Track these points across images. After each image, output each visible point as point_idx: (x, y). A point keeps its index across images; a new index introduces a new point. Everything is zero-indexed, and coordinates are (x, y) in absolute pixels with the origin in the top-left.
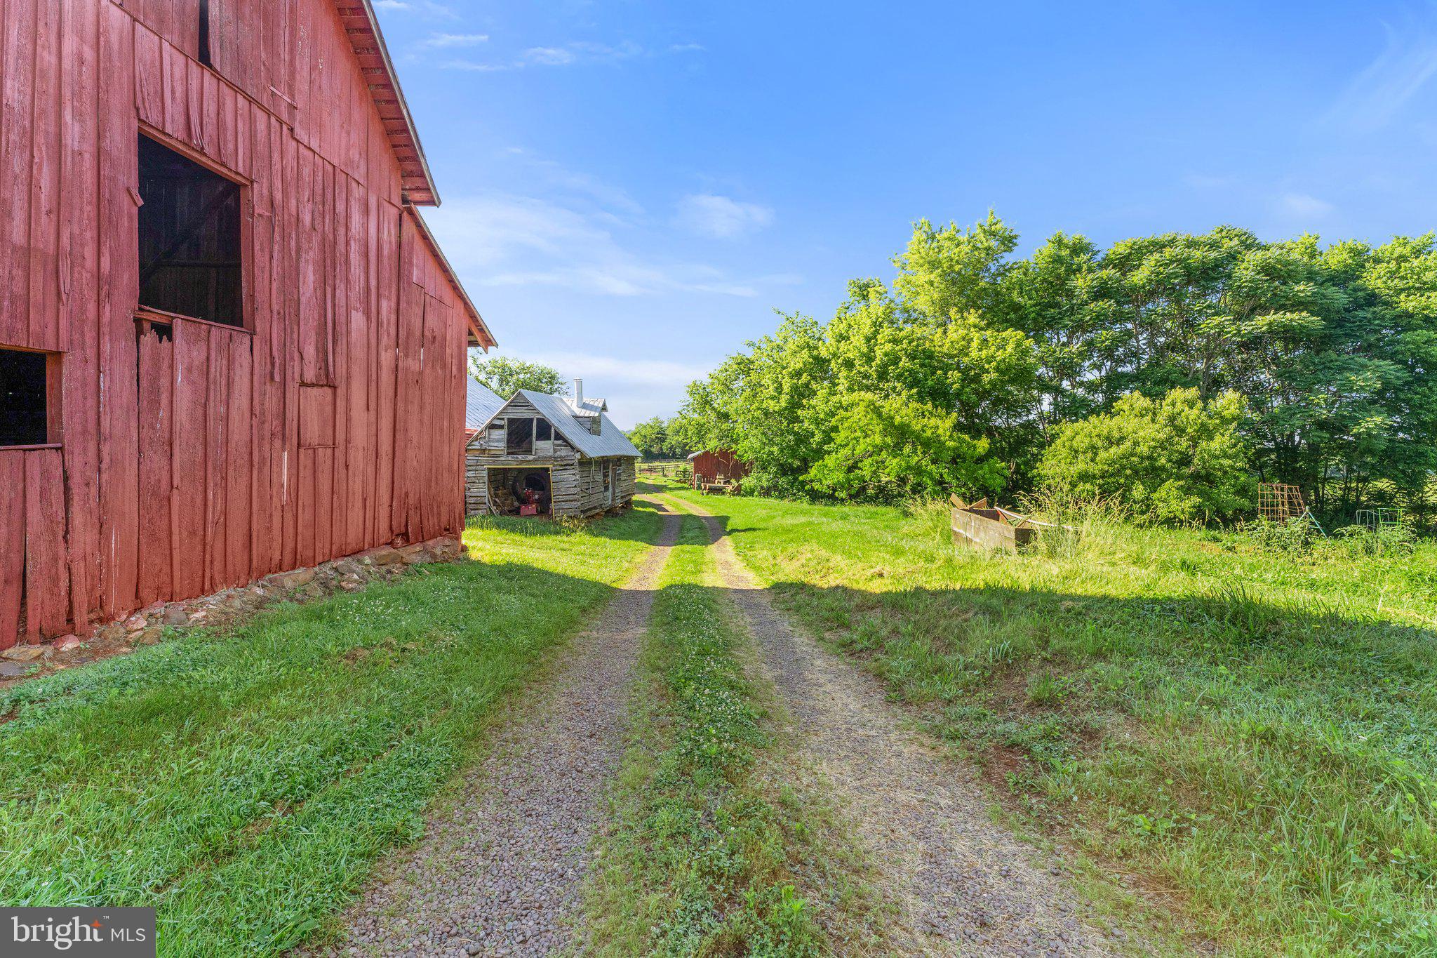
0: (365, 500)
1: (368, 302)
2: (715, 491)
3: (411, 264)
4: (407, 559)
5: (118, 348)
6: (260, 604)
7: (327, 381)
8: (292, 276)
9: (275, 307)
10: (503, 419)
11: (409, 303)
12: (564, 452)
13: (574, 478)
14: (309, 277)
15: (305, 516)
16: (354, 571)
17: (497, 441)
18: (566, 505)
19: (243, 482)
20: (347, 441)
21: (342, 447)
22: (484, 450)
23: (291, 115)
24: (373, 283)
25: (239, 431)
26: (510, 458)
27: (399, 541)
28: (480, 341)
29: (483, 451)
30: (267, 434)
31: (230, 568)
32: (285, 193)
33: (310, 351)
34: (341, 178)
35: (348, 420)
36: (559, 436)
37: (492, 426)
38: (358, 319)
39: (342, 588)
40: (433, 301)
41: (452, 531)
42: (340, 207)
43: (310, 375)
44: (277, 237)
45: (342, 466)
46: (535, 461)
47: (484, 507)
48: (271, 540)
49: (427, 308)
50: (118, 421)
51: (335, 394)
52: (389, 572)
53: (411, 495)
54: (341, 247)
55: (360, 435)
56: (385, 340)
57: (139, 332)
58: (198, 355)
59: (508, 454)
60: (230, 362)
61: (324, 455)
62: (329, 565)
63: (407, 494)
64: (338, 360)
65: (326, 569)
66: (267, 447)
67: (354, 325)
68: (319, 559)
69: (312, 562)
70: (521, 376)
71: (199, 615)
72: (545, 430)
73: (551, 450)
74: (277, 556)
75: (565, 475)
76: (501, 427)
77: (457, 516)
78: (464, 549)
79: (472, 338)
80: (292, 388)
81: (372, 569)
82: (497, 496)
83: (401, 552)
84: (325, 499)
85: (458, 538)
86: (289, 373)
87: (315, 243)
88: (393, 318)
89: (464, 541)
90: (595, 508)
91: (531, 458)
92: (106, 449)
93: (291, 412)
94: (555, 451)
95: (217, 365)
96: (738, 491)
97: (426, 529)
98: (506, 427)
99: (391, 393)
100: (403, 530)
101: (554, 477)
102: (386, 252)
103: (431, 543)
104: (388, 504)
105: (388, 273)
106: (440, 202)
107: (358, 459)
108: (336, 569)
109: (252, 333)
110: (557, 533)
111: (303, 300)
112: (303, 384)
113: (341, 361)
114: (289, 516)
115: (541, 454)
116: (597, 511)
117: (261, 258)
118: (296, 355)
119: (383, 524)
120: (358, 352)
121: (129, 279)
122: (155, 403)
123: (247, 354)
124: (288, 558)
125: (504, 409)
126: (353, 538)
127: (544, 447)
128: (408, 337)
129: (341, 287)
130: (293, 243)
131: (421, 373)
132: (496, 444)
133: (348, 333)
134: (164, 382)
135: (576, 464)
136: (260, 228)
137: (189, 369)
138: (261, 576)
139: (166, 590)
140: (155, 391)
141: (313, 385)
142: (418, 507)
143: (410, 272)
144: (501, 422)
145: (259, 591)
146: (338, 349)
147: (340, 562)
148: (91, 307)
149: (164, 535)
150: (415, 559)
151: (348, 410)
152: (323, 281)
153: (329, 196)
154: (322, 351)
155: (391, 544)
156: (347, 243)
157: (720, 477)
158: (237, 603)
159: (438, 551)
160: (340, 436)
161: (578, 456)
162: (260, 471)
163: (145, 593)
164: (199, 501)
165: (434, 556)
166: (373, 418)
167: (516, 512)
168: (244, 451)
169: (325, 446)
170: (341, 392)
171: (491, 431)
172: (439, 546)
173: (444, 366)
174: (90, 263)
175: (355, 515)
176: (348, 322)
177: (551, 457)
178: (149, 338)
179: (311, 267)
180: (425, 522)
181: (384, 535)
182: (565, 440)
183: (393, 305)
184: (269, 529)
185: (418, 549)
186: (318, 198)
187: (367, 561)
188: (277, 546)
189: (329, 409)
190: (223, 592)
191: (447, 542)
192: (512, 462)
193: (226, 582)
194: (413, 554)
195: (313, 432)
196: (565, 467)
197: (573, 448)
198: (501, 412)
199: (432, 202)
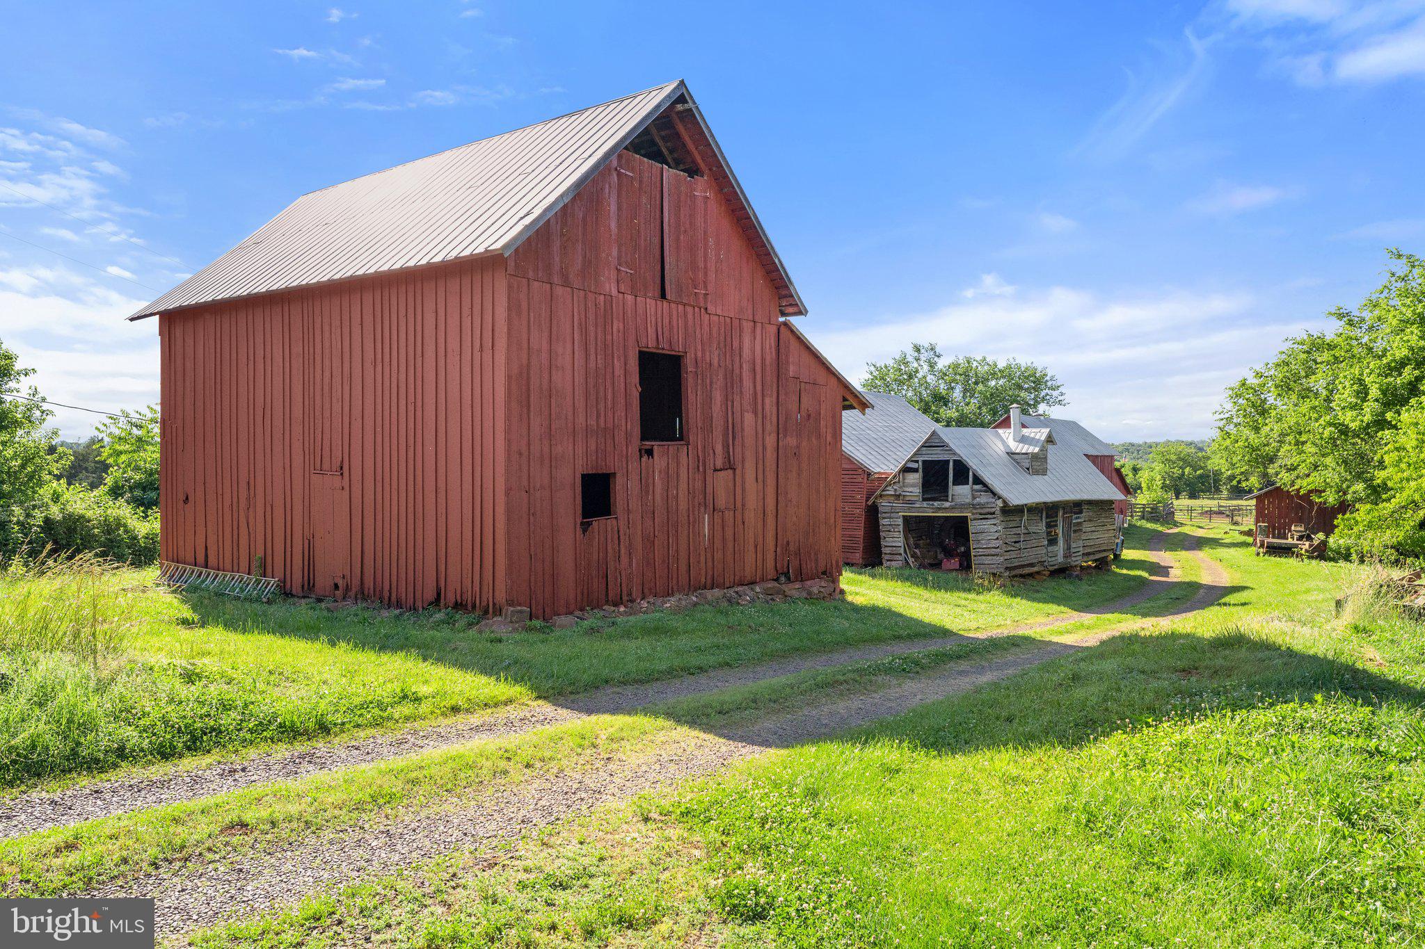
0: (756, 547)
1: (756, 404)
2: (1285, 551)
3: (788, 363)
4: (788, 593)
5: (633, 466)
6: (695, 605)
7: (730, 466)
8: (709, 400)
9: (699, 425)
10: (917, 462)
11: (786, 394)
12: (984, 498)
13: (995, 528)
14: (718, 397)
15: (718, 556)
16: (748, 594)
17: (912, 486)
18: (987, 560)
19: (686, 532)
20: (743, 505)
21: (740, 510)
22: (899, 495)
23: (706, 302)
24: (759, 388)
25: (683, 506)
26: (925, 504)
27: (783, 579)
28: (855, 405)
29: (897, 497)
30: (697, 504)
31: (680, 583)
32: (703, 351)
33: (719, 449)
34: (736, 322)
35: (743, 490)
36: (978, 480)
37: (906, 470)
38: (749, 418)
39: (738, 603)
40: (808, 386)
41: (831, 575)
42: (736, 344)
43: (719, 464)
44: (699, 381)
45: (740, 522)
46: (952, 508)
47: (900, 558)
48: (700, 569)
49: (803, 394)
50: (634, 504)
51: (734, 474)
52: (772, 600)
53: (792, 544)
54: (737, 371)
55: (752, 501)
56: (768, 427)
57: (641, 456)
58: (664, 464)
59: (924, 500)
60: (678, 464)
61: (729, 515)
62: (733, 590)
63: (788, 543)
64: (736, 451)
65: (731, 592)
66: (696, 513)
67: (746, 423)
68: (727, 584)
69: (722, 586)
70: (993, 383)
71: (668, 605)
72: (962, 472)
73: (970, 496)
74: (703, 580)
75: (986, 525)
76: (916, 470)
77: (834, 562)
78: (842, 592)
79: (847, 403)
80: (709, 472)
81: (761, 596)
82: (917, 546)
83: (784, 587)
84: (730, 545)
85: (835, 581)
86: (707, 464)
87: (721, 376)
88: (774, 409)
89: (843, 585)
90: (1032, 565)
91: (947, 504)
92: (631, 517)
93: (709, 489)
94: (974, 498)
95: (673, 466)
96: (1321, 553)
97: (804, 571)
98: (921, 470)
99: (774, 466)
100: (785, 570)
101: (973, 527)
102: (768, 362)
103: (809, 583)
104: (773, 549)
105: (770, 378)
106: (807, 312)
107: (751, 517)
108: (737, 593)
109: (688, 444)
110: (969, 590)
111: (715, 415)
112: (715, 470)
113: (738, 449)
114: (709, 555)
115: (958, 500)
116: (1035, 569)
117: (691, 397)
118: (711, 452)
119: (770, 564)
120: (750, 441)
121: (637, 431)
122: (647, 493)
123: (686, 457)
124: (709, 581)
125: (918, 450)
126: (748, 573)
127: (961, 493)
128: (786, 422)
129: (737, 398)
130: (708, 381)
131: (798, 447)
132: (910, 489)
133: (743, 429)
134: (650, 481)
135: (998, 512)
136: (691, 381)
137: (660, 472)
138: (695, 590)
139: (653, 591)
140: (647, 486)
141: (721, 470)
142: (798, 553)
143: (787, 370)
144: (915, 465)
145: (694, 599)
146: (736, 443)
147: (740, 589)
148: (624, 448)
149: (652, 561)
150: (795, 594)
151: (743, 483)
152: (726, 399)
153: (729, 339)
154: (726, 446)
155: (777, 580)
156: (741, 367)
157: (1297, 529)
158: (684, 603)
159: (815, 590)
160: (739, 504)
161: (1000, 503)
162: (694, 526)
163: (646, 591)
164: (665, 543)
165: (810, 593)
166: (761, 487)
167: (936, 565)
168: (685, 515)
169: (729, 509)
170: (738, 472)
171: (906, 474)
172: (816, 586)
173: (819, 437)
174: (624, 428)
175: (750, 558)
176: (742, 422)
177: (969, 504)
178: (645, 459)
179: (718, 392)
180: (804, 566)
181: (771, 573)
182: (985, 485)
183: (774, 399)
184: (699, 562)
185: (797, 586)
186: (722, 345)
187: (758, 590)
188: (703, 572)
189: (731, 484)
190: (677, 596)
191: (823, 584)
192: (928, 510)
193: (679, 591)
194: (793, 589)
195: (721, 502)
196: (987, 515)
197: (994, 494)
198: (915, 454)
199: (801, 312)
